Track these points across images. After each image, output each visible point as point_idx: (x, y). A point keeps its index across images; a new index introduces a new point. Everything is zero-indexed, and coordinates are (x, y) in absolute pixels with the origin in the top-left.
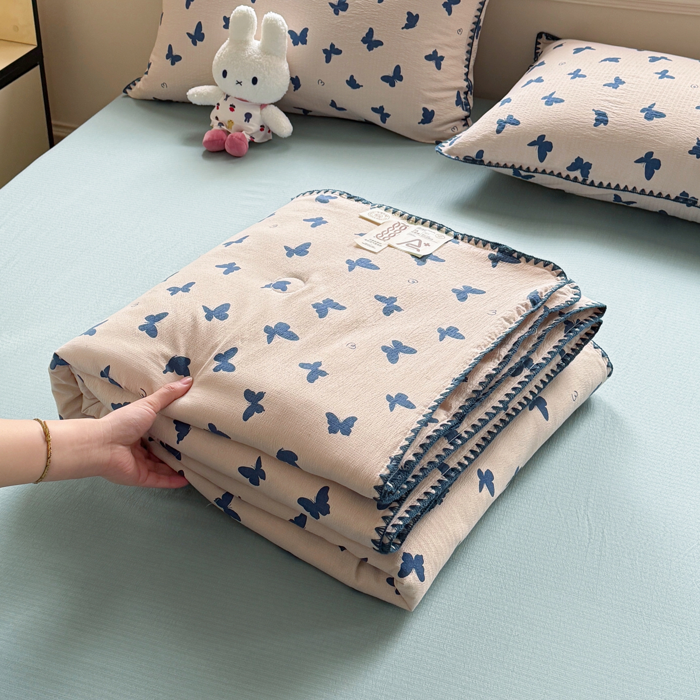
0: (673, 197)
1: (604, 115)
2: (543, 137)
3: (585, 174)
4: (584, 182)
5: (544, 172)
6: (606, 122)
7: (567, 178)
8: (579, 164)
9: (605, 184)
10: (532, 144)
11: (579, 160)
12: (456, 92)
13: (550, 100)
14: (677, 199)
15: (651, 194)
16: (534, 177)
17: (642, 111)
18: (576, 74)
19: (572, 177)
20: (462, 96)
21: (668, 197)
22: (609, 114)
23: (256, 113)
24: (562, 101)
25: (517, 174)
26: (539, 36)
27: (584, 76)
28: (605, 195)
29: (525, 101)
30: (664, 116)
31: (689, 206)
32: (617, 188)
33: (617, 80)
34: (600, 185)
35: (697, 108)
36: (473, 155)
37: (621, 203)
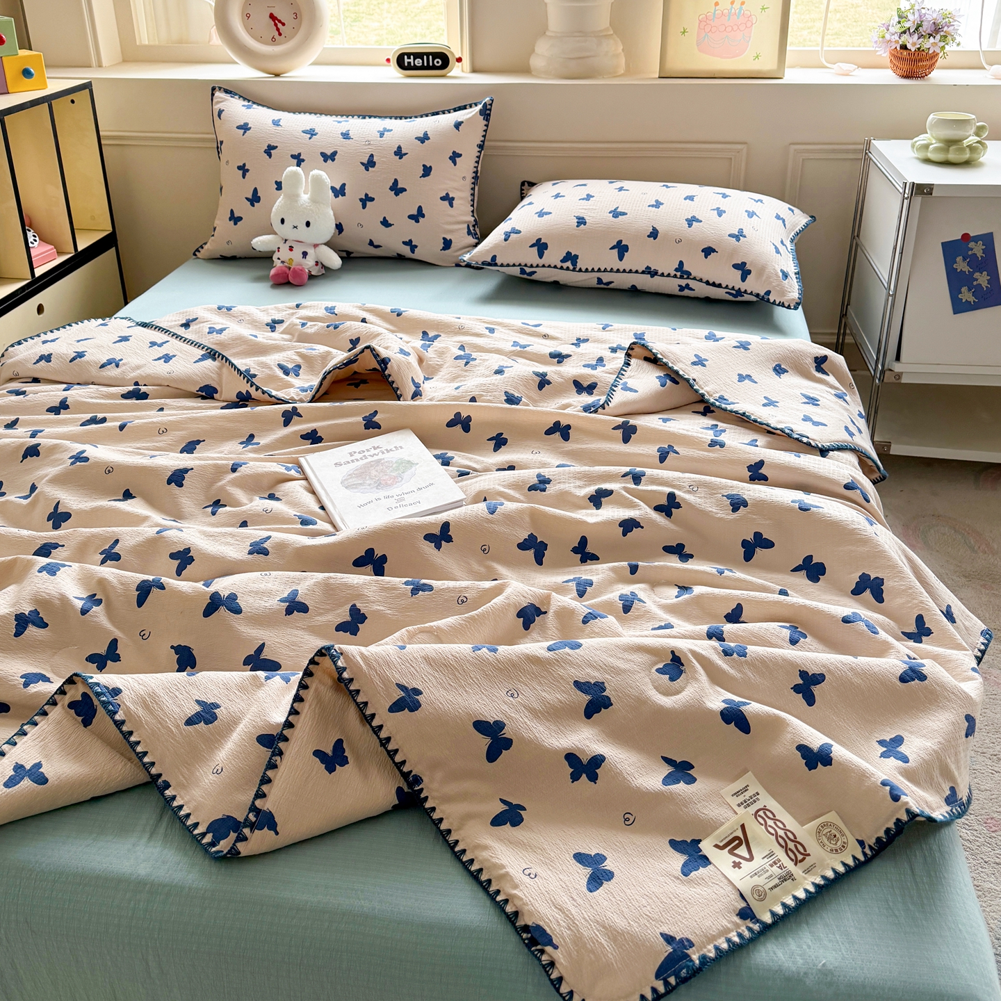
0: (640, 271)
1: (583, 218)
2: (540, 240)
3: (574, 264)
4: (574, 270)
5: (544, 266)
6: (585, 223)
7: (562, 268)
8: (570, 258)
9: (590, 269)
10: (532, 246)
11: (569, 253)
12: (466, 225)
13: (541, 214)
14: (643, 272)
15: (624, 271)
16: (536, 272)
17: (610, 213)
18: (557, 196)
19: (565, 267)
20: (472, 229)
21: (637, 272)
22: (586, 218)
23: (310, 251)
24: (550, 213)
25: (523, 271)
26: (523, 184)
27: (564, 196)
28: (590, 280)
29: (523, 218)
30: (627, 214)
31: (652, 276)
32: (599, 270)
33: (588, 195)
34: (587, 270)
35: (649, 206)
36: (489, 260)
37: (602, 286)
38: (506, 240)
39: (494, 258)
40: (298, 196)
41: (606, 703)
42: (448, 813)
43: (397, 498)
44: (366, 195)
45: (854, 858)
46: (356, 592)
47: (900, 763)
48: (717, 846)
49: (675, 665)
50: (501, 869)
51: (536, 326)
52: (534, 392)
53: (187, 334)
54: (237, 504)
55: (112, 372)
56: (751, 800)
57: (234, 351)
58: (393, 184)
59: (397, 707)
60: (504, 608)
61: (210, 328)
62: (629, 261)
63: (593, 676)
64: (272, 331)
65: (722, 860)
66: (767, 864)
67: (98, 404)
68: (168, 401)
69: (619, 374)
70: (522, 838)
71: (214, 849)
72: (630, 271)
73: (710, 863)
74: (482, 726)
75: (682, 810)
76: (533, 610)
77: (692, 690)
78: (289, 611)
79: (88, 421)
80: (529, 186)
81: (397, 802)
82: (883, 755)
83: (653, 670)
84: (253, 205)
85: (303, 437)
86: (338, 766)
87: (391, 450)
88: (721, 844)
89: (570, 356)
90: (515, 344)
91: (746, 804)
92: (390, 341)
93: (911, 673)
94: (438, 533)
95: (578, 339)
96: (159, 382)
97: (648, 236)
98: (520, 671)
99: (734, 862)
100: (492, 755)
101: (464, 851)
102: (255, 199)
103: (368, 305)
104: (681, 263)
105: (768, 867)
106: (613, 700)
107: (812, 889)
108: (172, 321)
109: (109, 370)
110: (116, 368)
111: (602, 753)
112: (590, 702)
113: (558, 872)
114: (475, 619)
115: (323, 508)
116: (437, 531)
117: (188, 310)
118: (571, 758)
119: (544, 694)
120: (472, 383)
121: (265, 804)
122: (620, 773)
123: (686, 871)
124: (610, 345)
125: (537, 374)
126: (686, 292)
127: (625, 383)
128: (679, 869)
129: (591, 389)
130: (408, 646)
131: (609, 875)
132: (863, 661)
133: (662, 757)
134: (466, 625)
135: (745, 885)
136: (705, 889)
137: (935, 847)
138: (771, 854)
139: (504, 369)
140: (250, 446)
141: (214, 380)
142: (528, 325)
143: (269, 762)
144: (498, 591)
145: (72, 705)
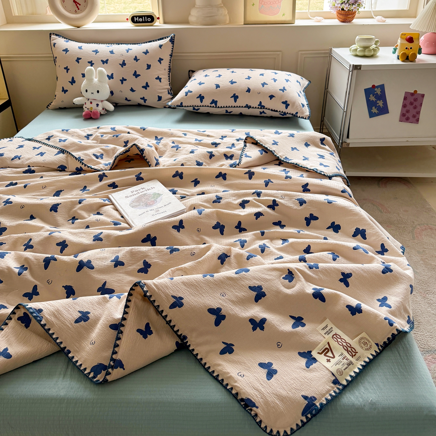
0: (244, 106)
1: (218, 85)
2: (201, 95)
3: (216, 104)
4: (216, 107)
5: (203, 106)
6: (219, 87)
7: (211, 107)
8: (214, 102)
9: (223, 106)
10: (197, 98)
11: (213, 100)
12: (167, 90)
13: (200, 84)
14: (245, 107)
15: (237, 107)
16: (199, 109)
17: (230, 82)
18: (206, 76)
19: (212, 106)
20: (170, 91)
21: (242, 107)
22: (220, 85)
23: (100, 104)
24: (204, 83)
25: (194, 109)
26: (189, 71)
27: (209, 76)
28: (223, 111)
29: (192, 85)
30: (236, 82)
31: (249, 109)
32: (227, 107)
33: (219, 75)
34: (221, 107)
35: (246, 79)
36: (179, 104)
37: (228, 113)
38: (186, 95)
39: (182, 103)
40: (92, 79)
41: (264, 295)
42: (200, 351)
43: (156, 210)
44: (123, 78)
45: (376, 351)
46: (145, 254)
47: (388, 308)
48: (318, 353)
49: (290, 275)
50: (228, 374)
51: (203, 132)
52: (208, 160)
53: (50, 143)
54: (83, 218)
55: (17, 162)
56: (330, 331)
57: (72, 149)
58: (134, 73)
59: (173, 306)
60: (212, 256)
61: (59, 139)
62: (239, 102)
63: (257, 283)
64: (88, 140)
65: (322, 359)
66: (341, 359)
67: (12, 176)
68: (44, 173)
69: (243, 150)
70: (235, 359)
71: (95, 380)
72: (240, 107)
73: (317, 361)
74: (212, 311)
75: (302, 339)
76: (224, 256)
77: (299, 285)
78: (116, 266)
79: (9, 184)
80: (192, 72)
81: (176, 348)
82: (381, 306)
83: (281, 278)
84: (72, 85)
85: (109, 186)
86: (148, 335)
87: (150, 189)
88: (320, 352)
89: (220, 144)
90: (196, 140)
91: (328, 333)
92: (142, 141)
93: (386, 270)
94: (178, 225)
95: (222, 136)
96: (39, 165)
97: (246, 92)
98: (225, 284)
99: (327, 359)
100: (217, 323)
101: (209, 367)
102: (73, 82)
103: (130, 126)
104: (261, 102)
105: (342, 360)
106: (266, 293)
107: (361, 367)
108: (42, 137)
109: (16, 161)
110: (19, 160)
111: (265, 317)
112: (257, 295)
113: (253, 373)
114: (201, 262)
115: (122, 217)
116: (177, 224)
117: (49, 132)
118: (252, 321)
119: (236, 293)
120: (181, 157)
121: (117, 356)
122: (274, 325)
123: (308, 365)
124: (236, 138)
125: (209, 152)
126: (263, 114)
127: (246, 154)
128: (305, 365)
129: (231, 157)
130: (174, 278)
131: (275, 372)
132: (366, 266)
133: (289, 316)
134: (197, 265)
135: (334, 369)
136: (317, 373)
137: (406, 343)
138: (342, 354)
139: (194, 151)
140: (85, 192)
141: (65, 163)
142: (200, 131)
143: (117, 337)
144: (208, 249)
145: (19, 319)
